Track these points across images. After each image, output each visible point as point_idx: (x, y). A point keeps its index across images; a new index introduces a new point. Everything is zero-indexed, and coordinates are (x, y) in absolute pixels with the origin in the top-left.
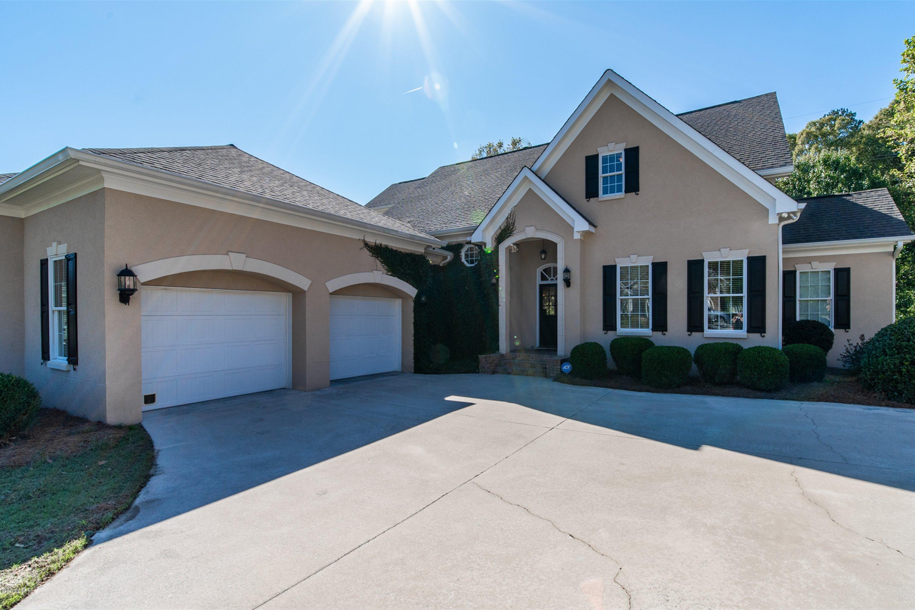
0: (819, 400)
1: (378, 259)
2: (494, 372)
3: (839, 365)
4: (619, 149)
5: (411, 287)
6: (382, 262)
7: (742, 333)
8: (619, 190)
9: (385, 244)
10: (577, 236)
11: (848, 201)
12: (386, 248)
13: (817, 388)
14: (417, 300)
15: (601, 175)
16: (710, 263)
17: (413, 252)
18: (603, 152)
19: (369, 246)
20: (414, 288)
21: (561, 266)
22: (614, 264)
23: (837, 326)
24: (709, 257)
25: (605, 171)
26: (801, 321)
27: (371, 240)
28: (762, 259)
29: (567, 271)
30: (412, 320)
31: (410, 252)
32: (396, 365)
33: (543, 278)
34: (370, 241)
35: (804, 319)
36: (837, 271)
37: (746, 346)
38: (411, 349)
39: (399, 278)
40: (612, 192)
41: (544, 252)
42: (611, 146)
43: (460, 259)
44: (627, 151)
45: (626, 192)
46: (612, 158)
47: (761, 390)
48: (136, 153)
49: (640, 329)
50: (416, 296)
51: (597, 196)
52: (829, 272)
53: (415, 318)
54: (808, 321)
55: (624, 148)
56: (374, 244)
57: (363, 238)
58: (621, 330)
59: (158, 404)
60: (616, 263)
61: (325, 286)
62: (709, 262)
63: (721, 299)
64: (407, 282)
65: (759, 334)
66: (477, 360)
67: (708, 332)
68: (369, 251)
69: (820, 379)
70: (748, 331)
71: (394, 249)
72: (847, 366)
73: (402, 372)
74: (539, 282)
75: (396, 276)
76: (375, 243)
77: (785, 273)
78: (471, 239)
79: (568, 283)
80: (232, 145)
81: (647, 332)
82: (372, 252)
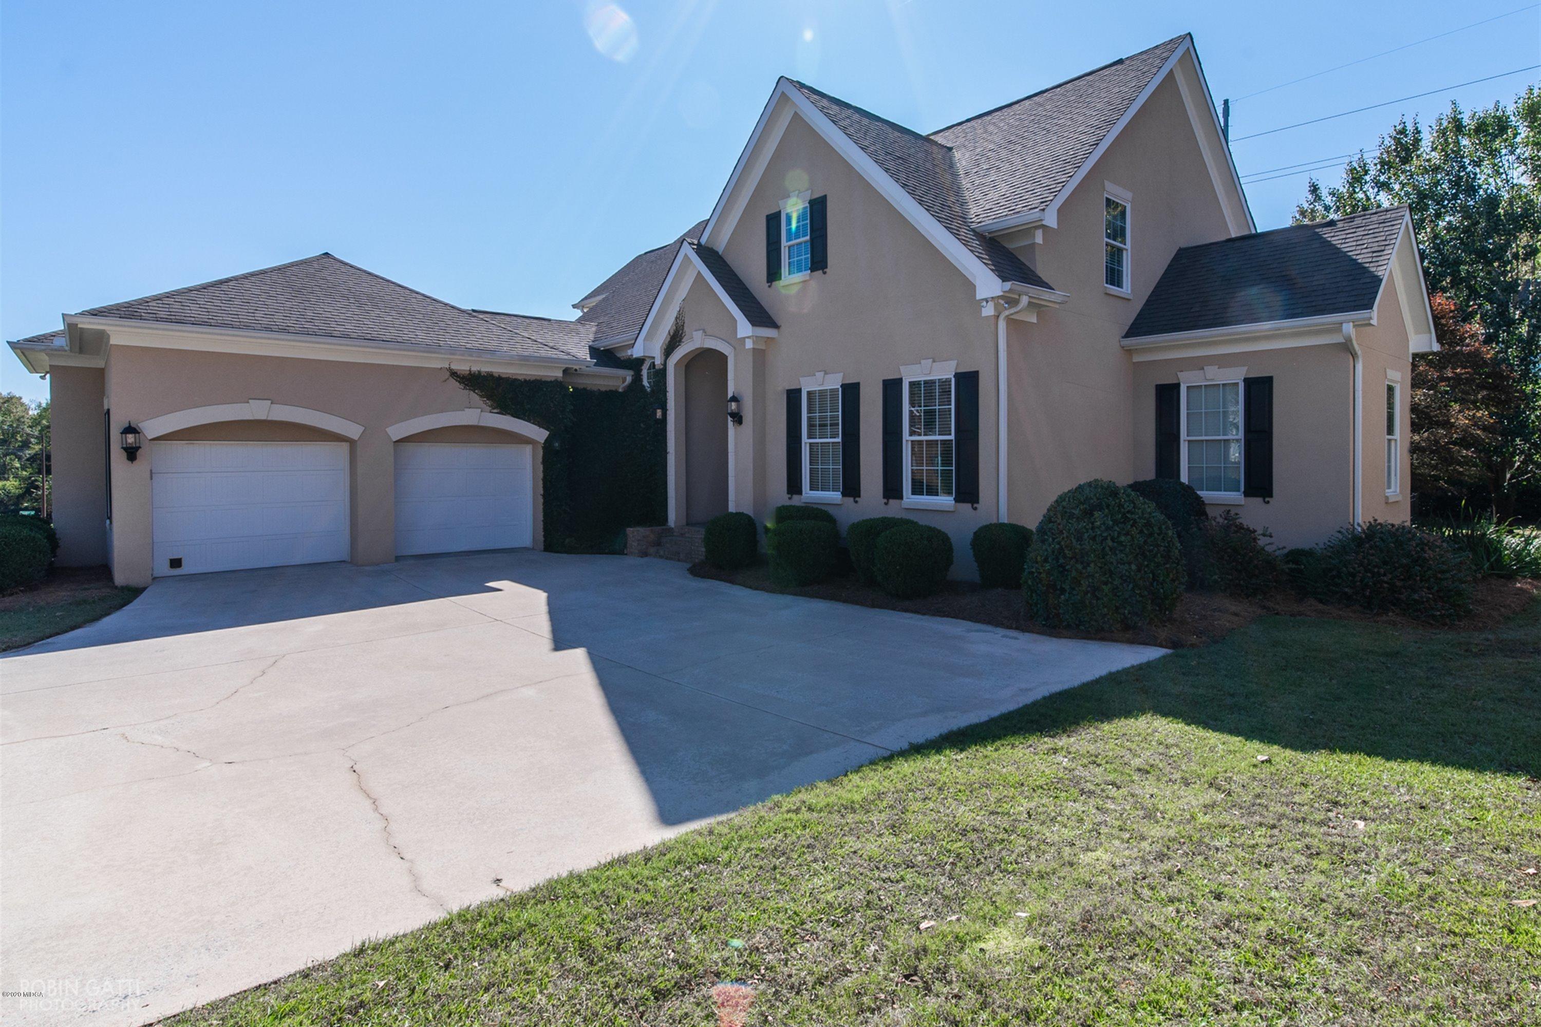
1: (474, 392)
4: (802, 202)
5: (536, 428)
6: (481, 396)
7: (951, 502)
8: (804, 266)
9: (487, 370)
10: (749, 344)
12: (490, 376)
14: (548, 446)
15: (784, 244)
16: (912, 384)
17: (538, 378)
18: (787, 208)
19: (458, 376)
20: (542, 429)
21: (731, 390)
22: (799, 387)
23: (1249, 492)
24: (910, 374)
25: (788, 236)
27: (462, 367)
28: (974, 377)
29: (733, 399)
30: (541, 475)
31: (533, 378)
32: (527, 538)
34: (459, 368)
36: (1249, 383)
38: (541, 518)
39: (514, 417)
40: (796, 269)
42: (795, 196)
43: (641, 380)
44: (813, 204)
45: (812, 270)
46: (796, 216)
48: (148, 302)
49: (820, 492)
50: (546, 441)
51: (780, 277)
52: (1237, 384)
53: (545, 471)
55: (809, 199)
56: (468, 372)
57: (447, 366)
58: (808, 494)
59: (185, 569)
60: (800, 385)
61: (386, 432)
62: (910, 382)
63: (927, 444)
64: (529, 421)
65: (969, 505)
66: (625, 536)
67: (910, 499)
68: (459, 382)
70: (956, 499)
71: (504, 376)
73: (533, 549)
75: (509, 414)
76: (470, 371)
78: (632, 352)
80: (327, 253)
81: (836, 497)
82: (463, 383)
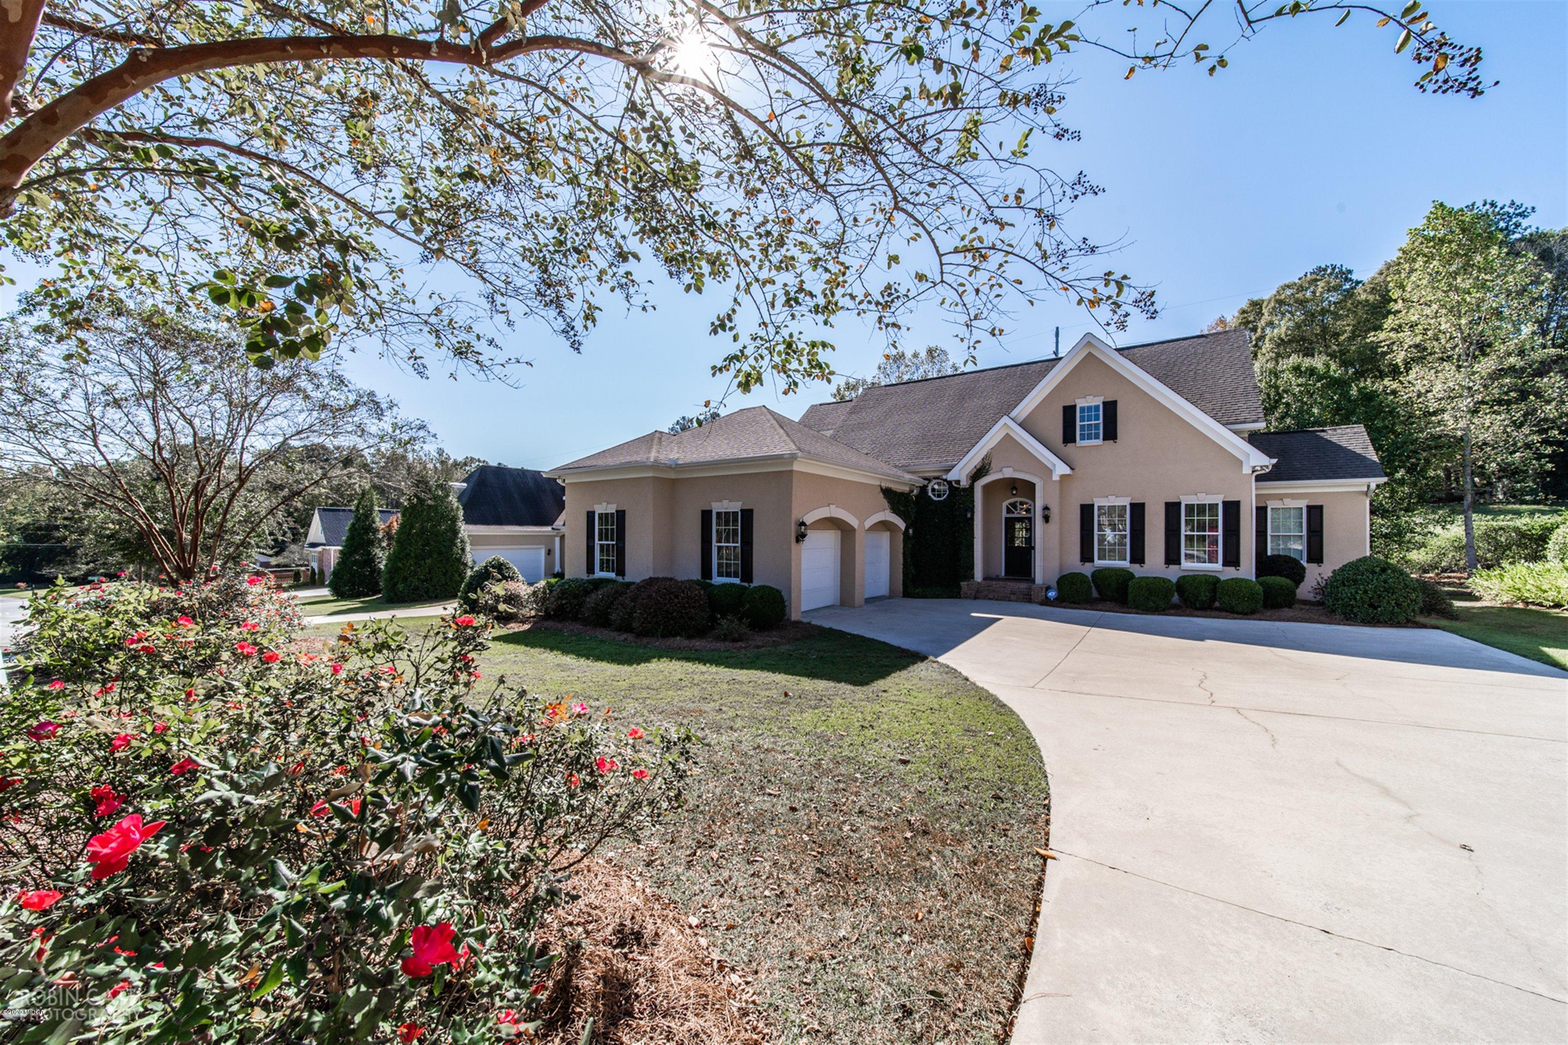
0: (1288, 620)
1: (887, 501)
2: (975, 598)
3: (1310, 597)
4: (1098, 401)
5: (902, 521)
7: (1218, 566)
8: (1097, 437)
9: (890, 486)
10: (1056, 477)
11: (1322, 438)
12: (891, 490)
13: (1287, 612)
14: (906, 533)
15: (1078, 423)
16: (1187, 505)
17: (903, 491)
18: (1080, 403)
19: (882, 490)
20: (904, 521)
21: (1039, 504)
22: (1091, 503)
23: (1309, 560)
24: (1185, 500)
25: (1082, 420)
26: (1273, 556)
27: (886, 486)
28: (1237, 504)
29: (1046, 508)
30: (901, 551)
31: (901, 492)
32: (884, 590)
33: (1009, 511)
34: (883, 485)
35: (1276, 553)
36: (1310, 508)
37: (1222, 578)
38: (900, 577)
39: (897, 515)
40: (1089, 438)
41: (1014, 488)
42: (1090, 398)
44: (1105, 404)
45: (1104, 439)
46: (1089, 408)
47: (1238, 613)
49: (1117, 562)
50: (905, 528)
51: (1075, 441)
52: (1301, 509)
53: (904, 548)
54: (1279, 556)
55: (1102, 401)
57: (879, 484)
58: (1098, 563)
60: (1093, 502)
61: (864, 525)
62: (1185, 504)
63: (1197, 537)
64: (901, 518)
65: (1234, 568)
66: (959, 587)
68: (883, 494)
69: (1290, 606)
70: (1224, 565)
71: (894, 490)
72: (1319, 598)
73: (892, 596)
74: (1004, 514)
75: (895, 513)
77: (1257, 508)
79: (1046, 519)
81: (1125, 564)
